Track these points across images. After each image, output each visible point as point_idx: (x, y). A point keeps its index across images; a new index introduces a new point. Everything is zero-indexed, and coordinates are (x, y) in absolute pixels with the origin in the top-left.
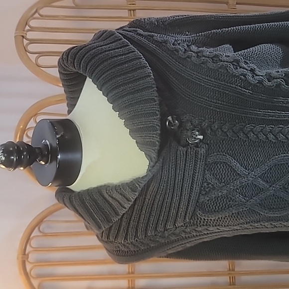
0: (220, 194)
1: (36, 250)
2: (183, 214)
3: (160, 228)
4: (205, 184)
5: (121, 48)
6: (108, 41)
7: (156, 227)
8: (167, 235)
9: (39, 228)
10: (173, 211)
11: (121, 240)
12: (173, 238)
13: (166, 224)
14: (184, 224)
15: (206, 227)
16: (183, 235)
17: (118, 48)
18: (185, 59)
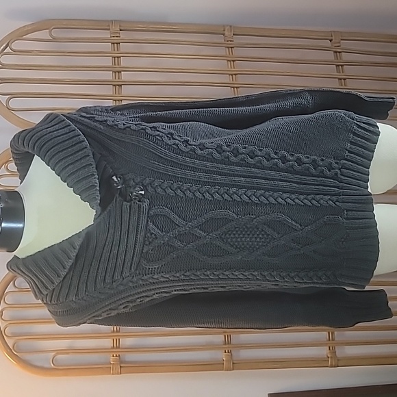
0: (162, 242)
1: (11, 306)
2: (129, 265)
3: (108, 280)
4: (149, 234)
5: (63, 128)
6: (53, 123)
7: (105, 280)
8: (115, 286)
9: (14, 283)
10: (120, 262)
11: (72, 297)
12: (122, 288)
13: (113, 276)
14: (131, 274)
15: (151, 275)
16: (131, 284)
17: (61, 129)
18: (125, 129)
